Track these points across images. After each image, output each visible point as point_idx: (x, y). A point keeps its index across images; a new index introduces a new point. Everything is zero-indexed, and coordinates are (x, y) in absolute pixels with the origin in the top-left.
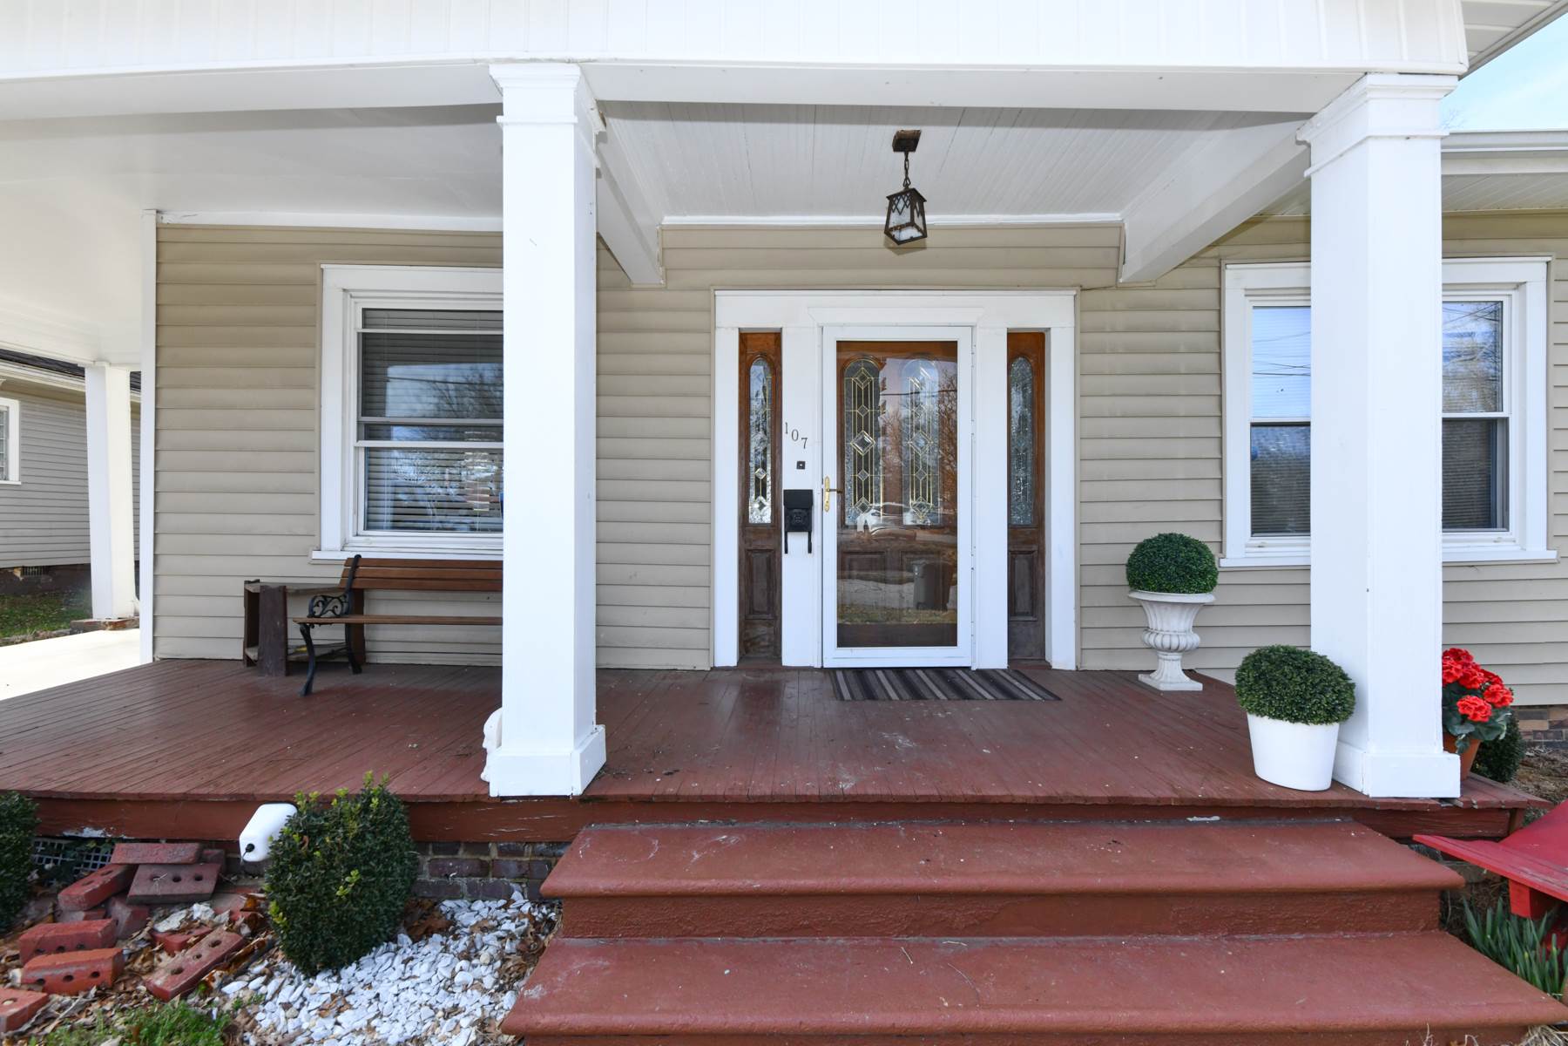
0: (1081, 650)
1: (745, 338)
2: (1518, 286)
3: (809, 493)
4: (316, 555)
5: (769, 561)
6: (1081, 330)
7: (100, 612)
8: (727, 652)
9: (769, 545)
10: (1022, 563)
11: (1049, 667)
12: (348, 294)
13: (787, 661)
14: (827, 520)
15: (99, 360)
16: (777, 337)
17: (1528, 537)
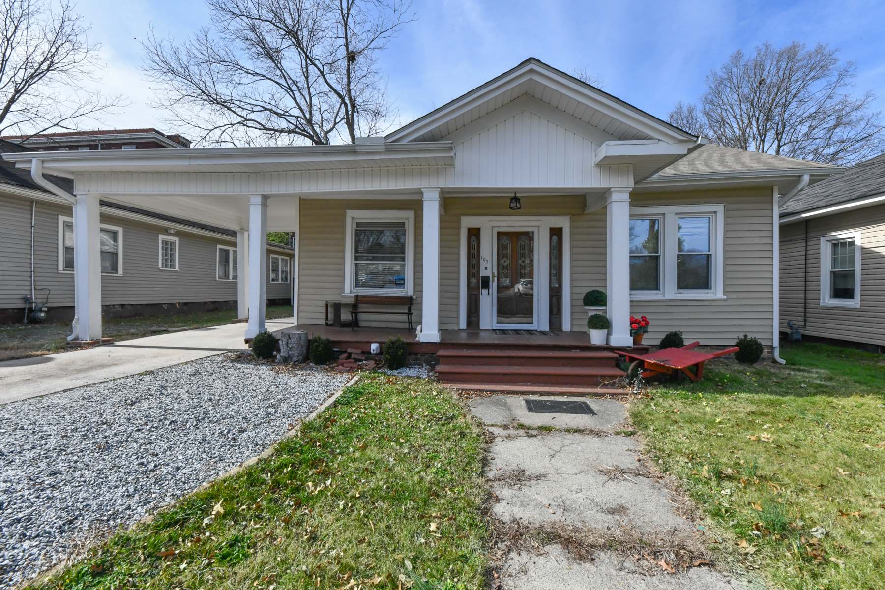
0: (572, 325)
1: (470, 230)
2: (715, 212)
3: (489, 277)
4: (343, 294)
5: (476, 298)
6: (572, 227)
7: (240, 317)
8: (463, 325)
9: (476, 292)
10: (554, 299)
11: (562, 330)
12: (353, 218)
13: (481, 328)
14: (494, 285)
15: (242, 229)
16: (479, 229)
17: (717, 292)
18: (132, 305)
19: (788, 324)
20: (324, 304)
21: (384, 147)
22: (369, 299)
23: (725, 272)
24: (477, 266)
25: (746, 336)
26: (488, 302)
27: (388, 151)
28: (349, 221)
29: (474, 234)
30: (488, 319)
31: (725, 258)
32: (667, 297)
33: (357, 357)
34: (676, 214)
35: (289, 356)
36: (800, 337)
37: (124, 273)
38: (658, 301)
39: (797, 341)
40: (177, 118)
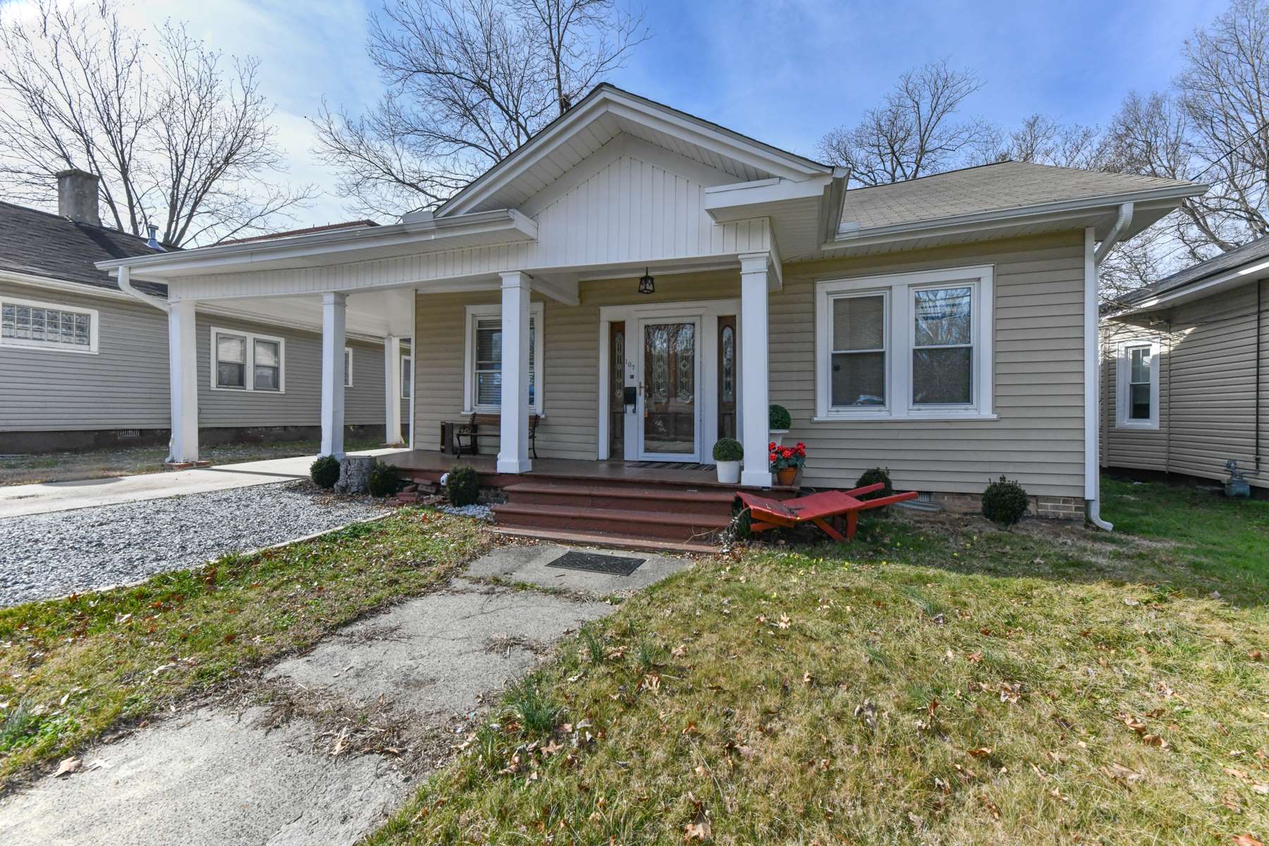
1: (612, 325)
2: (979, 279)
3: (635, 388)
5: (620, 418)
8: (603, 453)
9: (619, 410)
10: (728, 419)
12: (474, 316)
13: (626, 458)
14: (641, 400)
15: (390, 335)
16: (623, 323)
17: (983, 406)
18: (296, 427)
19: (1228, 466)
20: (439, 424)
21: (433, 224)
22: (491, 419)
23: (995, 375)
24: (622, 374)
25: (1003, 479)
26: (634, 422)
27: (441, 227)
28: (469, 318)
29: (617, 329)
30: (634, 447)
31: (996, 353)
32: (896, 416)
33: (424, 489)
34: (910, 286)
35: (347, 486)
36: (1246, 490)
37: (286, 390)
38: (881, 422)
39: (1241, 496)
40: (366, 206)
